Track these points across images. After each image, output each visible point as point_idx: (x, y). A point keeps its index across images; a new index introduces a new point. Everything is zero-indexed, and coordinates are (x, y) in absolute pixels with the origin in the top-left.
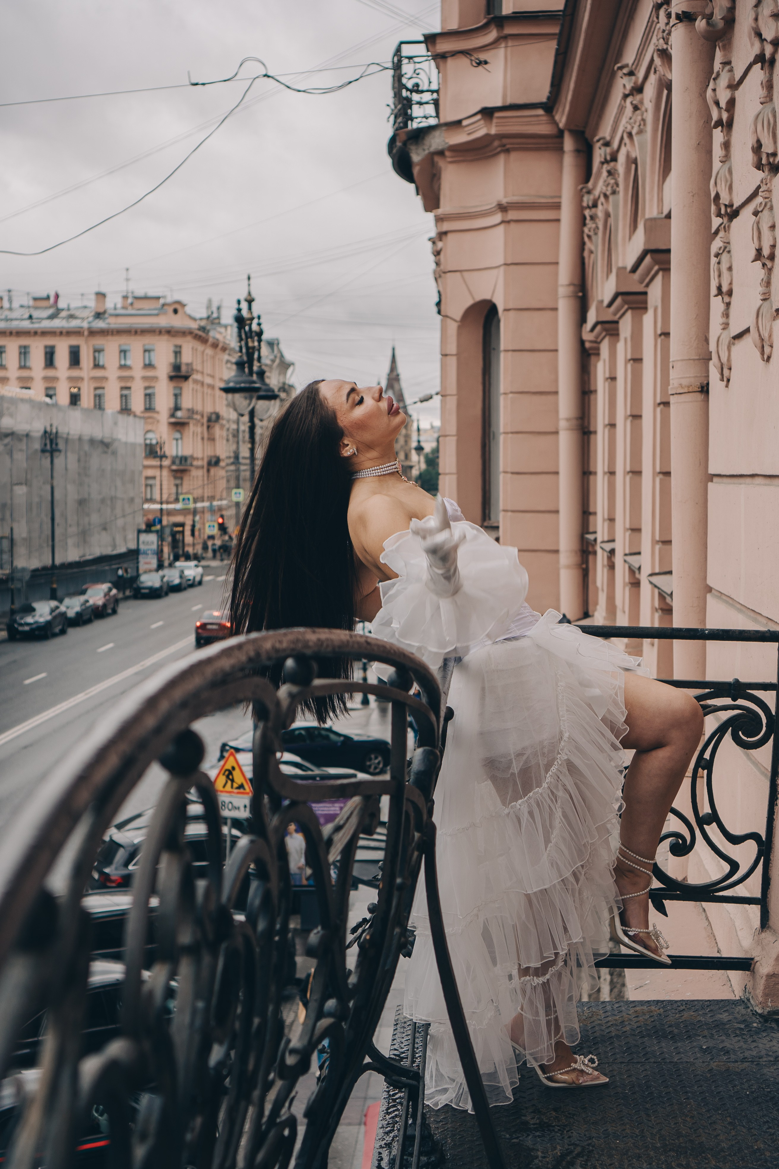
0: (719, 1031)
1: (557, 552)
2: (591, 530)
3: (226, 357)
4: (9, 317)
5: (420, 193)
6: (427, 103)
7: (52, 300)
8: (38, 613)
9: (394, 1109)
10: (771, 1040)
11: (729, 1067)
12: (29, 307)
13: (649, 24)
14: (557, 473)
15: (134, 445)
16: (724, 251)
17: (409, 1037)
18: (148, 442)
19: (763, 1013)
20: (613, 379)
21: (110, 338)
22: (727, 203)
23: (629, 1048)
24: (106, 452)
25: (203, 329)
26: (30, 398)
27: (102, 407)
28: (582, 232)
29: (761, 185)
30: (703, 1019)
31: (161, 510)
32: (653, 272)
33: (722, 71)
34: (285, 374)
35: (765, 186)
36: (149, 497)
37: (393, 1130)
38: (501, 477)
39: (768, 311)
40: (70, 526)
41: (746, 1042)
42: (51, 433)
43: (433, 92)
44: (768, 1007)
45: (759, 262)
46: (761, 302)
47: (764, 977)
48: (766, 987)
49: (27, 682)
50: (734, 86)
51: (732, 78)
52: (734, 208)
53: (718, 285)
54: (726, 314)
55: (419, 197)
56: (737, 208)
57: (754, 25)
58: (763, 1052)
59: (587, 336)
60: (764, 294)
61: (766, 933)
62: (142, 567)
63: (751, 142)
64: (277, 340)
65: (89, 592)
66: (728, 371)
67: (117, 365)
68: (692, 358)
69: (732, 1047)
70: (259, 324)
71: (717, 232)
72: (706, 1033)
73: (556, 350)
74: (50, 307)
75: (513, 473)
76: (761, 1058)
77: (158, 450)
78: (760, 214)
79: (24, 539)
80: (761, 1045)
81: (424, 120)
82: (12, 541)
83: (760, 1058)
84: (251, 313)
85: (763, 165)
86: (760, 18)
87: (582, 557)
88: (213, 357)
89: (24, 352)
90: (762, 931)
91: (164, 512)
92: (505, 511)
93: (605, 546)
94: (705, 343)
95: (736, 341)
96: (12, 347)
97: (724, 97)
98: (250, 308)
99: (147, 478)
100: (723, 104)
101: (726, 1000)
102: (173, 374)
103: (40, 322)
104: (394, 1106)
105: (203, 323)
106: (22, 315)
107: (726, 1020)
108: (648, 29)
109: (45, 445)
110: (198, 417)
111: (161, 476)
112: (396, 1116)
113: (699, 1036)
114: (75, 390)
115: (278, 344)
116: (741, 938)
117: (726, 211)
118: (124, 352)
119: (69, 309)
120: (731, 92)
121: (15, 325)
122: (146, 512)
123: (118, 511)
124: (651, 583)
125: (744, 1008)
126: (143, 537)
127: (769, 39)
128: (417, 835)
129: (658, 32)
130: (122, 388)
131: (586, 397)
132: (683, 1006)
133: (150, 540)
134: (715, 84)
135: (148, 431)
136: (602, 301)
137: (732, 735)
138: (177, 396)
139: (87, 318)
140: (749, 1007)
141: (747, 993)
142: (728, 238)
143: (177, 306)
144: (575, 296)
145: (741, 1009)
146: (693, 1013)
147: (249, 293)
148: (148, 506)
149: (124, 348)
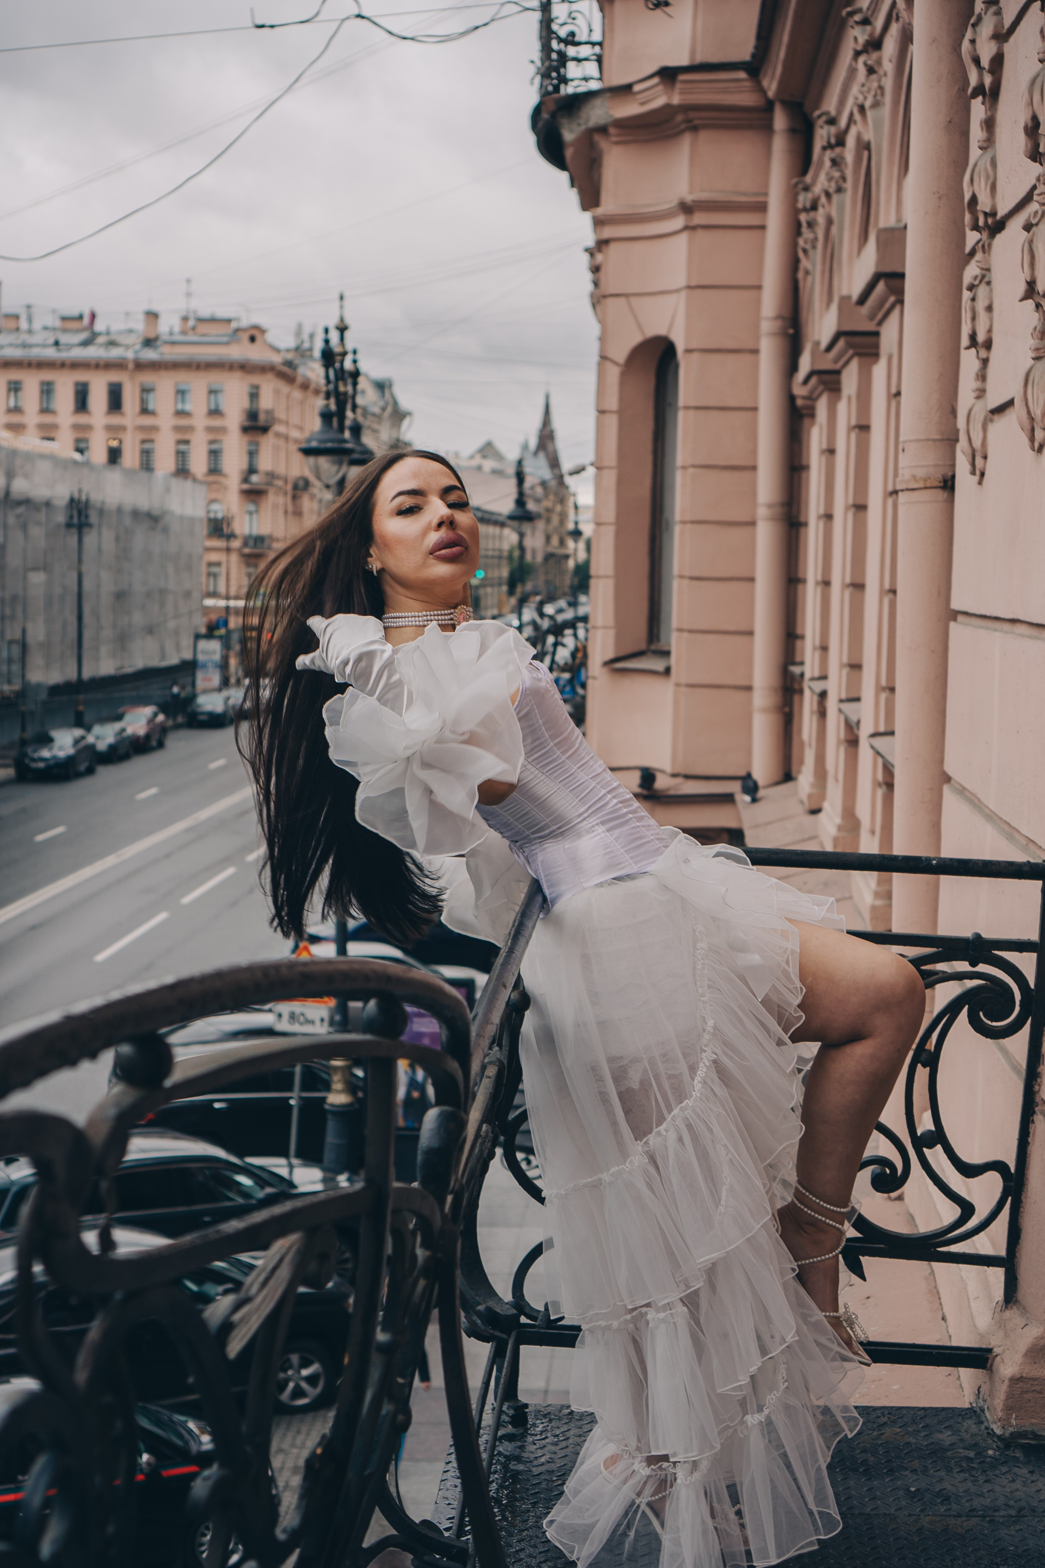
0: (936, 1461)
1: (749, 688)
2: (798, 659)
3: (313, 401)
4: (27, 343)
5: (576, 184)
6: (586, 59)
7: (86, 320)
8: (57, 744)
10: (1014, 1481)
11: (948, 1525)
12: (54, 329)
14: (752, 580)
15: (192, 520)
16: (981, 282)
18: (212, 515)
19: (1003, 1435)
20: (831, 451)
21: (163, 373)
22: (988, 210)
24: (153, 529)
25: (289, 364)
26: (53, 454)
27: (151, 467)
28: (795, 245)
29: (1037, 185)
30: (914, 1441)
31: (227, 608)
32: (887, 305)
33: (986, 13)
34: (399, 427)
35: (1042, 186)
36: (211, 589)
38: (676, 583)
39: (1041, 376)
40: (104, 628)
41: (975, 1481)
42: (79, 501)
43: (593, 44)
44: (1011, 1426)
45: (1031, 301)
46: (1032, 362)
47: (1007, 1381)
48: (1009, 1396)
49: (40, 838)
50: (1002, 36)
51: (1000, 24)
52: (999, 217)
53: (970, 332)
54: (982, 376)
55: (575, 190)
56: (1002, 218)
58: (1001, 1501)
59: (799, 390)
60: (1037, 349)
61: (1012, 1311)
62: (200, 684)
63: (1023, 118)
64: (391, 379)
65: (128, 718)
66: (983, 461)
67: (173, 410)
68: (932, 437)
69: (954, 1490)
70: (355, 362)
71: (973, 253)
72: (916, 1464)
73: (756, 409)
74: (83, 330)
75: (692, 578)
76: (998, 1510)
77: (225, 526)
78: (1034, 229)
79: (42, 644)
80: (997, 1488)
81: (583, 83)
82: (24, 647)
83: (995, 1511)
84: (344, 345)
85: (1040, 154)
87: (784, 696)
88: (302, 403)
89: (47, 390)
90: (1006, 1307)
91: (232, 611)
92: (680, 630)
93: (814, 684)
94: (951, 416)
95: (996, 417)
96: (31, 383)
97: (986, 56)
98: (342, 339)
99: (210, 564)
100: (985, 62)
102: (247, 424)
103: (69, 349)
105: (290, 356)
106: (45, 340)
107: (948, 1443)
109: (71, 517)
110: (280, 483)
111: (228, 562)
113: (906, 1469)
114: (114, 444)
115: (390, 386)
116: (975, 1314)
117: (986, 222)
118: (181, 393)
119: (108, 333)
120: (997, 45)
121: (36, 353)
122: (207, 610)
123: (169, 610)
124: (872, 747)
125: (975, 1424)
126: (203, 644)
130: (179, 442)
131: (796, 474)
132: (884, 1416)
133: (212, 649)
134: (975, 32)
135: (212, 501)
136: (817, 344)
137: (969, 1016)
138: (252, 454)
139: (133, 345)
140: (982, 1422)
141: (981, 1400)
142: (988, 261)
143: (255, 332)
144: (783, 333)
145: (969, 1424)
146: (898, 1430)
147: (342, 320)
148: (209, 602)
149: (182, 387)
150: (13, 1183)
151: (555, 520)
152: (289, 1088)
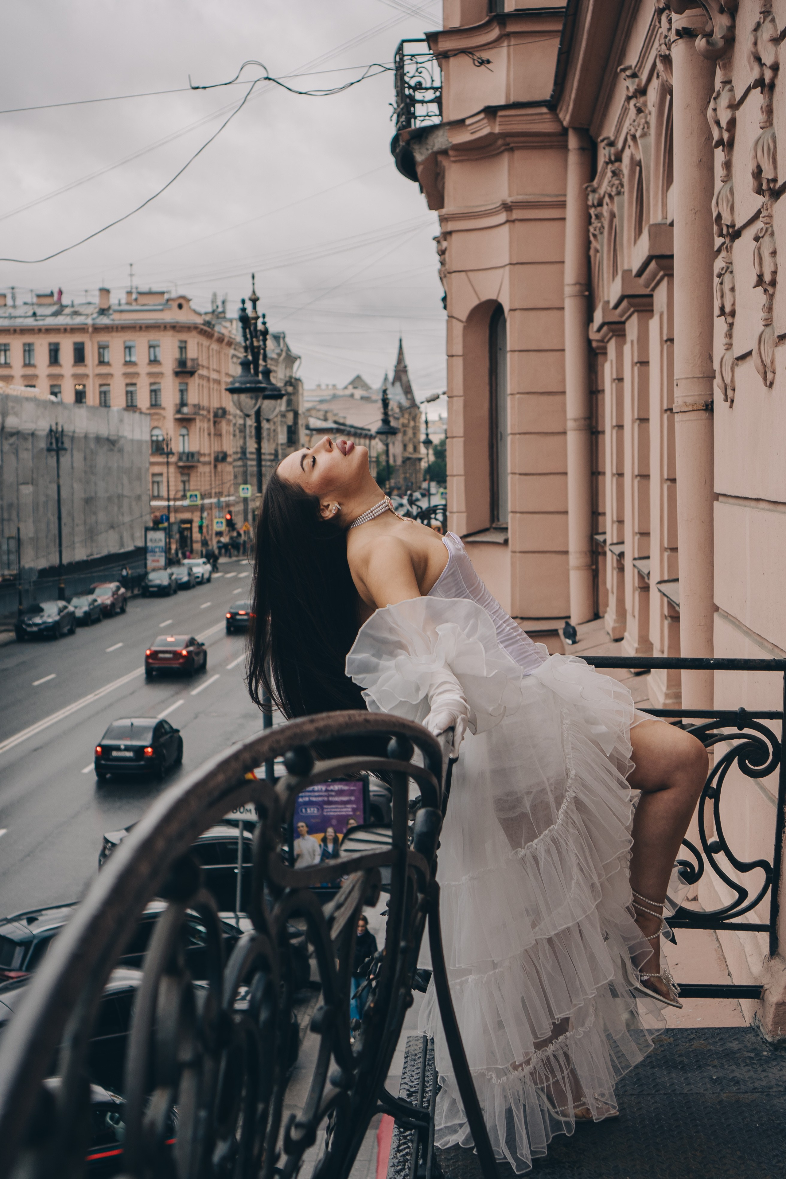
0: (729, 1060)
1: (566, 553)
2: (600, 531)
3: (232, 352)
4: (13, 315)
5: (424, 191)
6: (430, 101)
7: (56, 296)
8: (45, 614)
9: (405, 1146)
10: (781, 1070)
11: (739, 1098)
12: (33, 304)
13: (652, 27)
14: (565, 474)
15: (140, 442)
16: (726, 271)
17: (420, 1070)
18: (154, 438)
19: (773, 1041)
20: (620, 380)
21: (114, 334)
22: (729, 224)
23: (639, 1079)
24: (112, 450)
25: (208, 323)
26: (35, 397)
27: (108, 404)
28: (588, 231)
29: (762, 210)
30: (714, 1048)
31: (169, 507)
32: (658, 278)
33: (723, 90)
34: (291, 368)
35: (765, 211)
36: (156, 494)
37: (404, 1169)
38: (509, 478)
39: (770, 337)
40: (77, 525)
41: (756, 1071)
42: (56, 432)
43: (436, 89)
44: (778, 1036)
45: (760, 287)
46: (763, 328)
47: (774, 1006)
48: (776, 1015)
49: (36, 683)
50: (734, 106)
51: (733, 97)
52: (736, 228)
53: (720, 306)
54: (729, 335)
55: (423, 195)
56: (739, 228)
57: (753, 50)
58: (773, 1082)
59: (594, 336)
60: (766, 319)
61: (775, 961)
62: (150, 564)
63: (751, 167)
64: (284, 333)
65: (97, 591)
66: (732, 392)
67: (123, 361)
68: (696, 376)
69: (742, 1077)
70: (264, 323)
71: (719, 251)
72: (716, 1062)
73: (563, 350)
74: (54, 304)
75: (520, 474)
77: (165, 447)
78: (761, 240)
79: (31, 539)
80: (770, 1075)
81: (428, 118)
82: (19, 541)
83: (770, 1088)
84: (256, 312)
85: (763, 190)
86: (759, 42)
87: (592, 557)
88: (219, 353)
89: (28, 349)
90: (772, 958)
91: (172, 509)
92: (513, 512)
93: (614, 548)
94: (709, 361)
95: (740, 363)
96: (16, 344)
97: (724, 117)
98: (254, 307)
99: (154, 475)
100: (724, 124)
101: (736, 1028)
102: (178, 370)
103: (44, 320)
104: (405, 1143)
105: (208, 318)
106: (26, 313)
107: (736, 1049)
108: (650, 32)
109: (51, 444)
110: (204, 413)
111: (168, 473)
112: (407, 1154)
113: (709, 1066)
114: (80, 388)
115: (284, 338)
116: (750, 965)
117: (728, 231)
118: (129, 348)
119: (73, 306)
120: (732, 112)
121: (19, 322)
122: (153, 510)
123: (125, 509)
124: (660, 591)
125: (754, 1036)
126: (151, 535)
127: (768, 64)
128: (420, 896)
129: (660, 37)
130: (127, 385)
131: (594, 396)
132: (693, 1034)
133: (158, 538)
134: (716, 103)
135: (154, 428)
136: (608, 302)
137: (739, 763)
138: (183, 392)
139: (92, 314)
140: (759, 1035)
141: (757, 1021)
142: (730, 258)
143: (182, 301)
144: (581, 295)
145: (750, 1036)
146: (703, 1042)
147: (254, 292)
148: (154, 503)
149: (129, 344)
150: (34, 936)
151: (410, 433)
152: (234, 860)
